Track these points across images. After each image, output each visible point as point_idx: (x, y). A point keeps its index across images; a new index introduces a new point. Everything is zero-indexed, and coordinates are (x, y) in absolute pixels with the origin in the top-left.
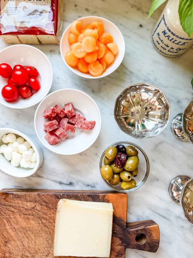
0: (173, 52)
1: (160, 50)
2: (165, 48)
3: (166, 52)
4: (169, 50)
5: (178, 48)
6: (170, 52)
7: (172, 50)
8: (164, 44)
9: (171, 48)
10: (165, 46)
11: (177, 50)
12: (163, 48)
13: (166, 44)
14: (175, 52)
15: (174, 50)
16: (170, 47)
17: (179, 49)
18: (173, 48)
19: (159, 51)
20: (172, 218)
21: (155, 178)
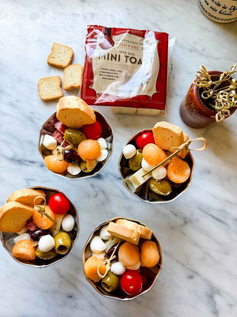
0: (225, 14)
1: (209, 14)
2: (216, 9)
3: (216, 14)
4: (221, 11)
5: (232, 6)
6: (222, 14)
7: (224, 10)
8: (215, 2)
9: (223, 8)
10: (216, 5)
11: (230, 9)
12: (213, 10)
13: (217, 2)
14: (228, 14)
15: (227, 10)
16: (222, 5)
17: (233, 8)
18: (226, 7)
19: (207, 15)
20: (229, 221)
21: (206, 170)
